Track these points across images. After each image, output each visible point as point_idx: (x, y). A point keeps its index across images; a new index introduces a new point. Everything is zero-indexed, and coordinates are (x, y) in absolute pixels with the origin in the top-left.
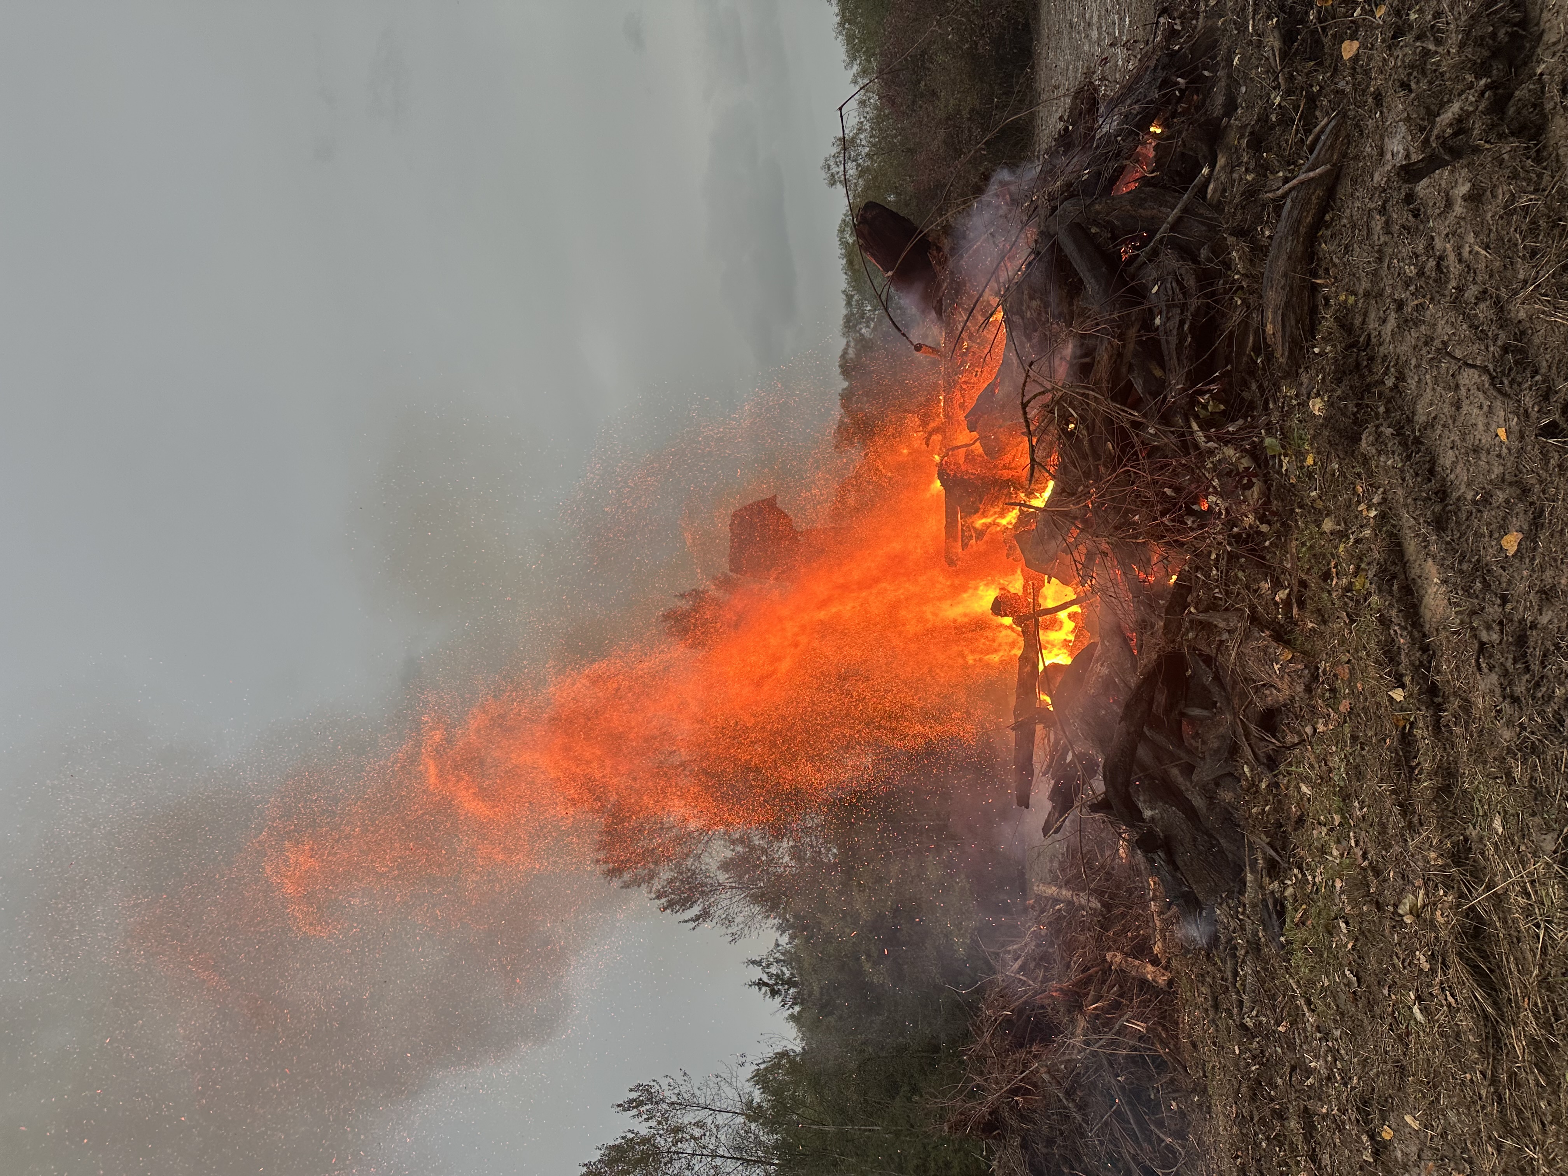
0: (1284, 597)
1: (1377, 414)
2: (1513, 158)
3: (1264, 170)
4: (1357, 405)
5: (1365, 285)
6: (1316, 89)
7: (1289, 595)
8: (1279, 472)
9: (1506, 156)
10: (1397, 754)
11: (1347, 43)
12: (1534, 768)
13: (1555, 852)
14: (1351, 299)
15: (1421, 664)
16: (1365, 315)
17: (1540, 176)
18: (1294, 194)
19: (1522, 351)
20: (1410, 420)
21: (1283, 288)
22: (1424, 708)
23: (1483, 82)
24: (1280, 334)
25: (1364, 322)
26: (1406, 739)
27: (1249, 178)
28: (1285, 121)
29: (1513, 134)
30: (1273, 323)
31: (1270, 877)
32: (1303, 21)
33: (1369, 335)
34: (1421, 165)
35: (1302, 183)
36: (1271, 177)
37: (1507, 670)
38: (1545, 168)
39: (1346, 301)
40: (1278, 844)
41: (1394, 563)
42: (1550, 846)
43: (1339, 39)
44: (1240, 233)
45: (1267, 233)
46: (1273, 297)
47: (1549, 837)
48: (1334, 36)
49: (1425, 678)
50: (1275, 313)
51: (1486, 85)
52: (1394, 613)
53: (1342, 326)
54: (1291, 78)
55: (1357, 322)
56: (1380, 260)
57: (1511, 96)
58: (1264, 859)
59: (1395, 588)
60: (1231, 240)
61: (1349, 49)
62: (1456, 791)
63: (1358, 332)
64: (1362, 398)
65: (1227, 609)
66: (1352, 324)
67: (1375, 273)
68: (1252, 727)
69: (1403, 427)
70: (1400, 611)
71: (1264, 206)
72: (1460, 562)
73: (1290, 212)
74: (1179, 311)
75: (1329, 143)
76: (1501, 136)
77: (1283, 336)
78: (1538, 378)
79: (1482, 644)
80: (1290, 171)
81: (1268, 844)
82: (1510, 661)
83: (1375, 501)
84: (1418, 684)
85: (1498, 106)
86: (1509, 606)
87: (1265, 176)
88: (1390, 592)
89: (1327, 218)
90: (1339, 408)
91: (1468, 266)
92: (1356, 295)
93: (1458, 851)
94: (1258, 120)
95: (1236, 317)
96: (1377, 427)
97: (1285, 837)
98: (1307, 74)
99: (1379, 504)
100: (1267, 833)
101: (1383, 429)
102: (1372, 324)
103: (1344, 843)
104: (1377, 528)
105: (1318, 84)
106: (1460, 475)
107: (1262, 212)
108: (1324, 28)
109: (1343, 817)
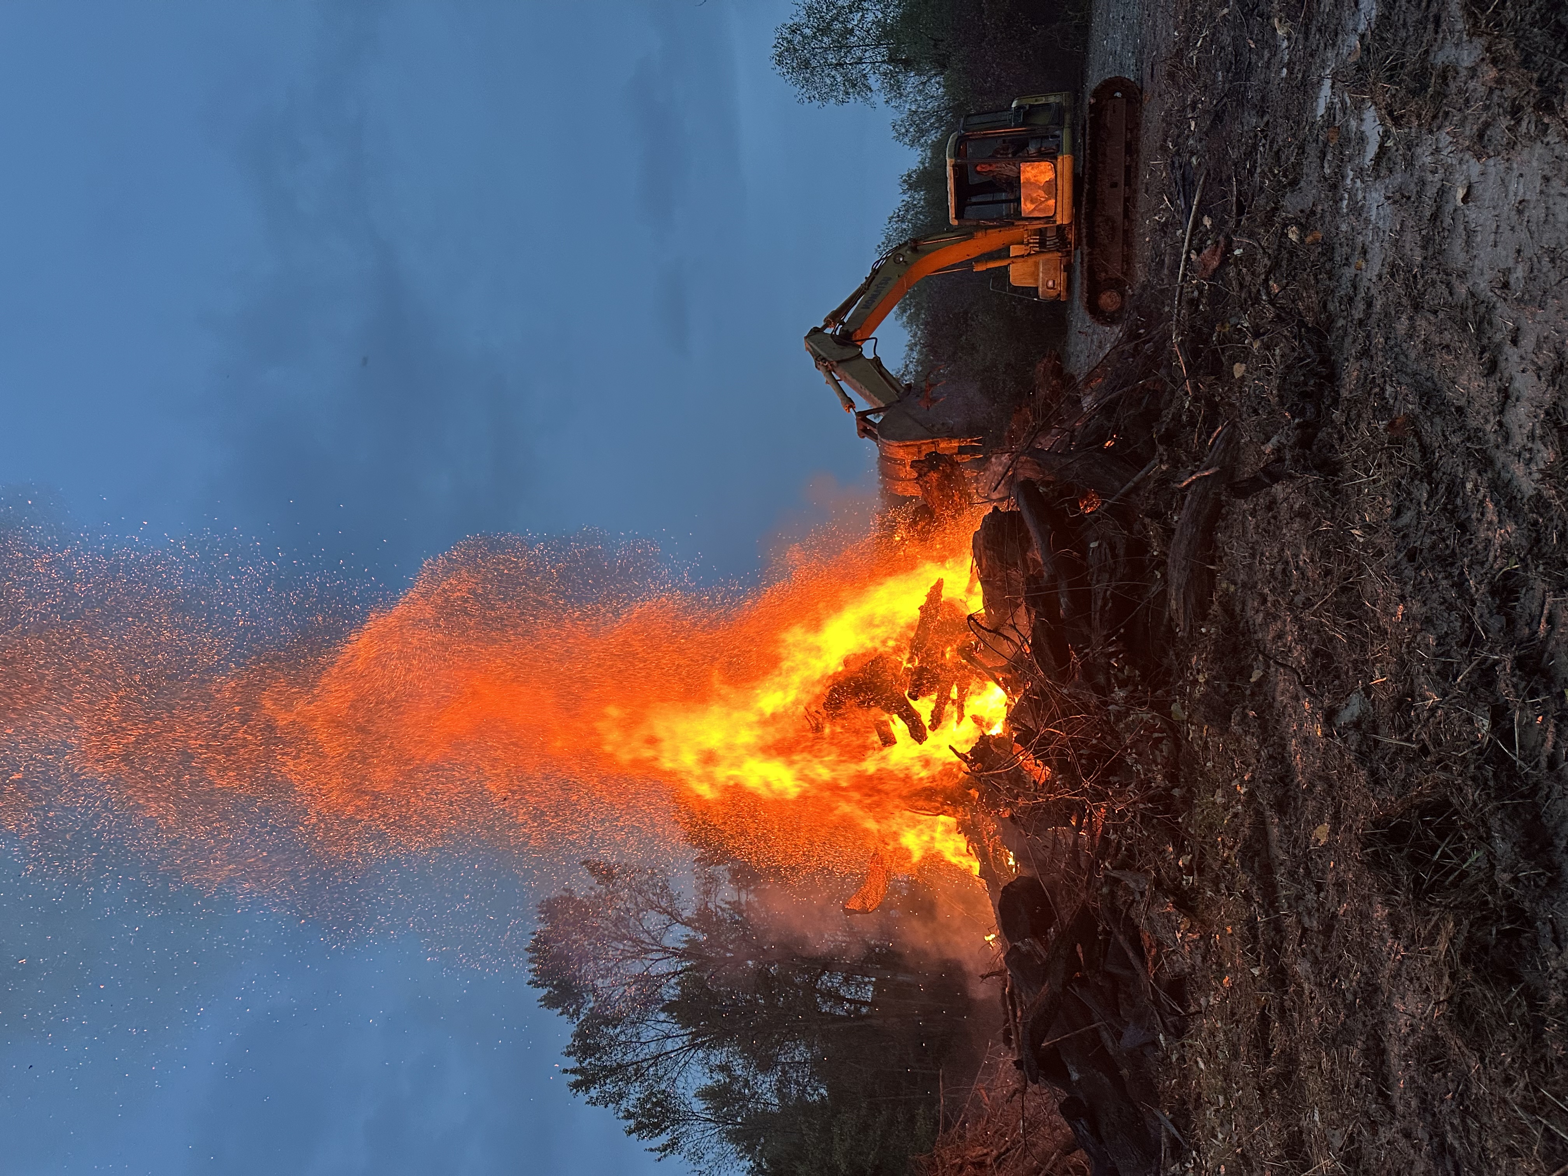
0: (1187, 863)
1: (1244, 695)
2: (1316, 488)
3: (1176, 463)
4: (1229, 686)
5: (1242, 577)
6: (1217, 399)
7: (1191, 860)
8: (1187, 739)
9: (1310, 485)
10: (1256, 1035)
11: (1237, 364)
13: (1341, 1150)
14: (1232, 588)
15: (1274, 945)
16: (1244, 603)
17: (1334, 506)
18: (1193, 487)
19: (1329, 657)
20: (1271, 706)
21: (1184, 569)
22: (1273, 989)
23: (1297, 421)
24: (1181, 611)
25: (1243, 610)
26: (1264, 1020)
27: (1164, 468)
28: (1192, 423)
29: (1316, 468)
30: (1176, 600)
31: (1173, 1159)
32: (1207, 341)
33: (1247, 622)
34: (1245, 485)
35: (1199, 479)
36: (1182, 470)
37: (1317, 958)
38: (1338, 500)
39: (1227, 589)
40: (1181, 1122)
41: (1258, 841)
43: (1233, 360)
44: (1156, 515)
45: (1176, 518)
46: (1177, 577)
48: (1230, 357)
49: (1276, 959)
50: (1178, 590)
51: (1298, 424)
52: (1254, 889)
53: (1226, 610)
54: (1195, 388)
55: (1238, 609)
56: (1253, 556)
57: (1315, 435)
59: (1256, 865)
60: (1147, 520)
61: (1239, 370)
62: (1294, 1078)
63: (1239, 618)
64: (1233, 680)
65: (1139, 869)
66: (1233, 610)
67: (1250, 566)
68: (1161, 992)
69: (1264, 711)
70: (1259, 889)
71: (1173, 494)
72: (1294, 847)
73: (1191, 503)
74: (1107, 576)
75: (1222, 447)
76: (1306, 469)
77: (1185, 612)
79: (1305, 930)
80: (1196, 466)
82: (1319, 949)
83: (1246, 778)
84: (1269, 964)
85: (1305, 442)
86: (1322, 895)
87: (1178, 468)
88: (1252, 869)
89: (1223, 511)
90: (1213, 687)
92: (1236, 584)
94: (1173, 419)
95: (1155, 589)
96: (1244, 708)
97: (1187, 1115)
98: (1210, 386)
99: (1249, 781)
100: (1170, 1109)
101: (1247, 711)
102: (1250, 613)
104: (1247, 804)
105: (1220, 395)
106: (1298, 762)
107: (1172, 499)
108: (1222, 349)
109: (1226, 1098)
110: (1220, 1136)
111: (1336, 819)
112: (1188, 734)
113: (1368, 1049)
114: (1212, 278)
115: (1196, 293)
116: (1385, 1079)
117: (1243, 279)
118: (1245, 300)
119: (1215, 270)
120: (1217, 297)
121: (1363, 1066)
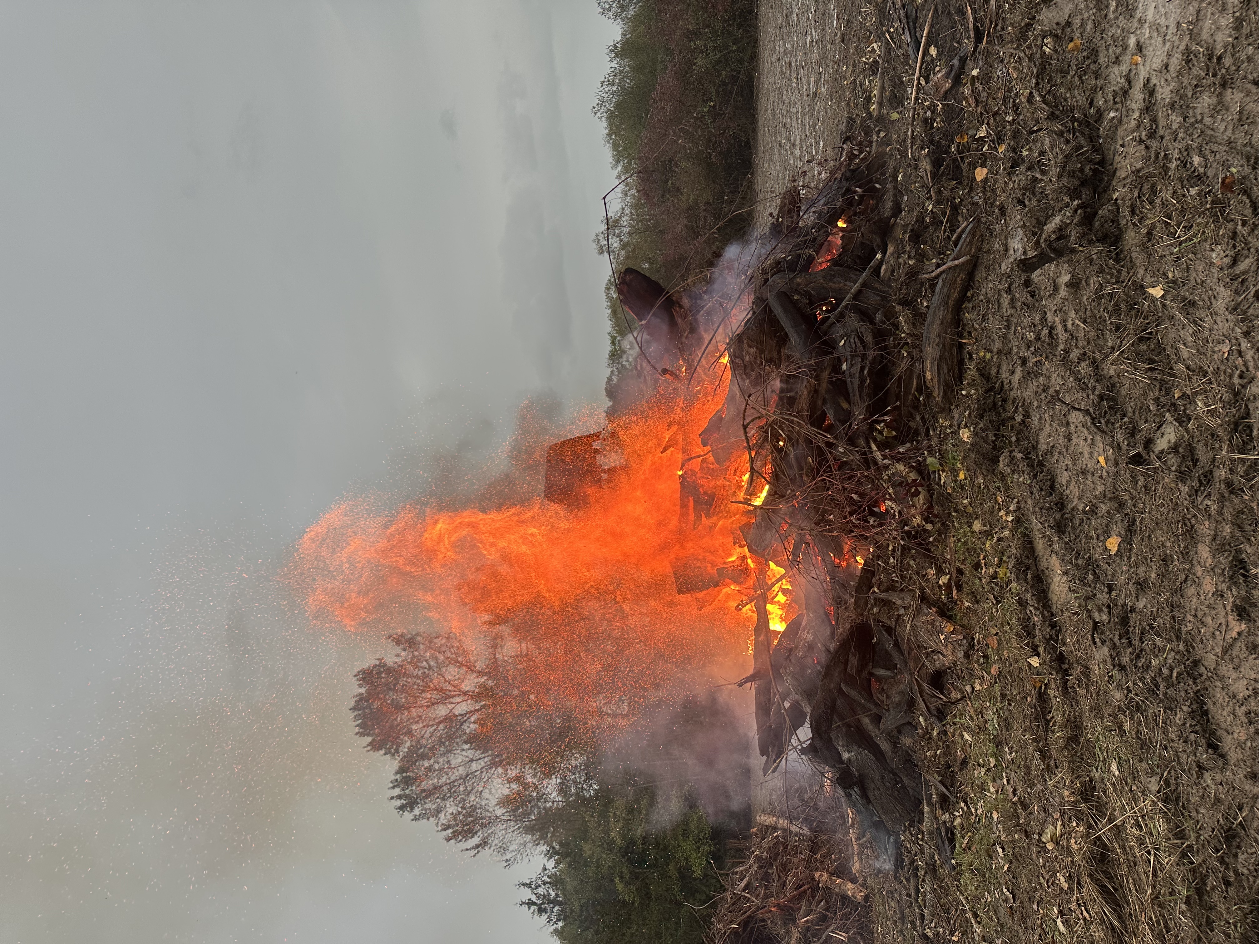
0: (946, 582)
1: (1010, 442)
2: (1099, 258)
3: (921, 257)
4: (995, 435)
5: (997, 345)
6: (958, 201)
7: (949, 580)
8: (938, 484)
9: (1094, 257)
10: (1036, 709)
11: (978, 169)
12: (1139, 724)
13: (1159, 792)
14: (988, 356)
15: (1051, 638)
16: (999, 367)
17: (1119, 272)
18: (944, 276)
19: (1113, 399)
20: (1035, 448)
21: (938, 345)
22: (1054, 673)
23: (1076, 202)
24: (936, 380)
25: (998, 373)
26: (1043, 697)
27: (911, 262)
28: (936, 223)
29: (1098, 241)
30: (931, 371)
31: (943, 810)
32: (947, 152)
33: (1002, 382)
34: (1034, 260)
35: (950, 268)
36: (927, 263)
37: (1115, 644)
38: (1122, 266)
39: (984, 356)
40: (948, 782)
41: (1027, 557)
42: (1154, 787)
43: (973, 166)
44: (905, 303)
45: (925, 304)
46: (931, 352)
47: (1153, 780)
48: (970, 164)
49: (1054, 648)
50: (932, 363)
51: (1078, 205)
52: (1029, 596)
53: (982, 375)
54: (939, 192)
55: (993, 372)
56: (1008, 327)
57: (1096, 213)
58: (937, 794)
59: (1029, 576)
60: (898, 308)
61: (980, 174)
62: (1082, 740)
63: (994, 380)
64: (999, 430)
65: (902, 590)
66: (989, 374)
67: (1005, 337)
68: (925, 685)
69: (1030, 453)
70: (1033, 595)
71: (922, 284)
72: (1076, 559)
73: (942, 289)
74: (860, 360)
75: (968, 240)
76: (1090, 242)
77: (939, 381)
78: (1126, 420)
79: (1095, 623)
80: (942, 259)
81: (940, 782)
82: (1117, 637)
83: (1011, 508)
84: (1050, 653)
85: (1088, 219)
86: (1114, 594)
87: (923, 262)
88: (1026, 580)
89: (969, 294)
90: (982, 437)
91: (1072, 335)
92: (992, 352)
93: (1086, 790)
94: (917, 221)
95: (904, 365)
96: (1011, 452)
97: (953, 776)
98: (951, 190)
99: (1015, 511)
100: (939, 773)
101: (1015, 454)
102: (1004, 375)
103: (999, 781)
104: (1014, 530)
105: (959, 197)
106: (1073, 491)
107: (922, 287)
108: (962, 158)
109: (997, 760)
110: (992, 790)
111: (1130, 531)
112: (940, 479)
113: (1193, 712)
114: (945, 96)
115: (929, 113)
116: (1213, 733)
117: (979, 95)
118: (981, 113)
119: (946, 92)
120: (951, 113)
121: (1191, 726)
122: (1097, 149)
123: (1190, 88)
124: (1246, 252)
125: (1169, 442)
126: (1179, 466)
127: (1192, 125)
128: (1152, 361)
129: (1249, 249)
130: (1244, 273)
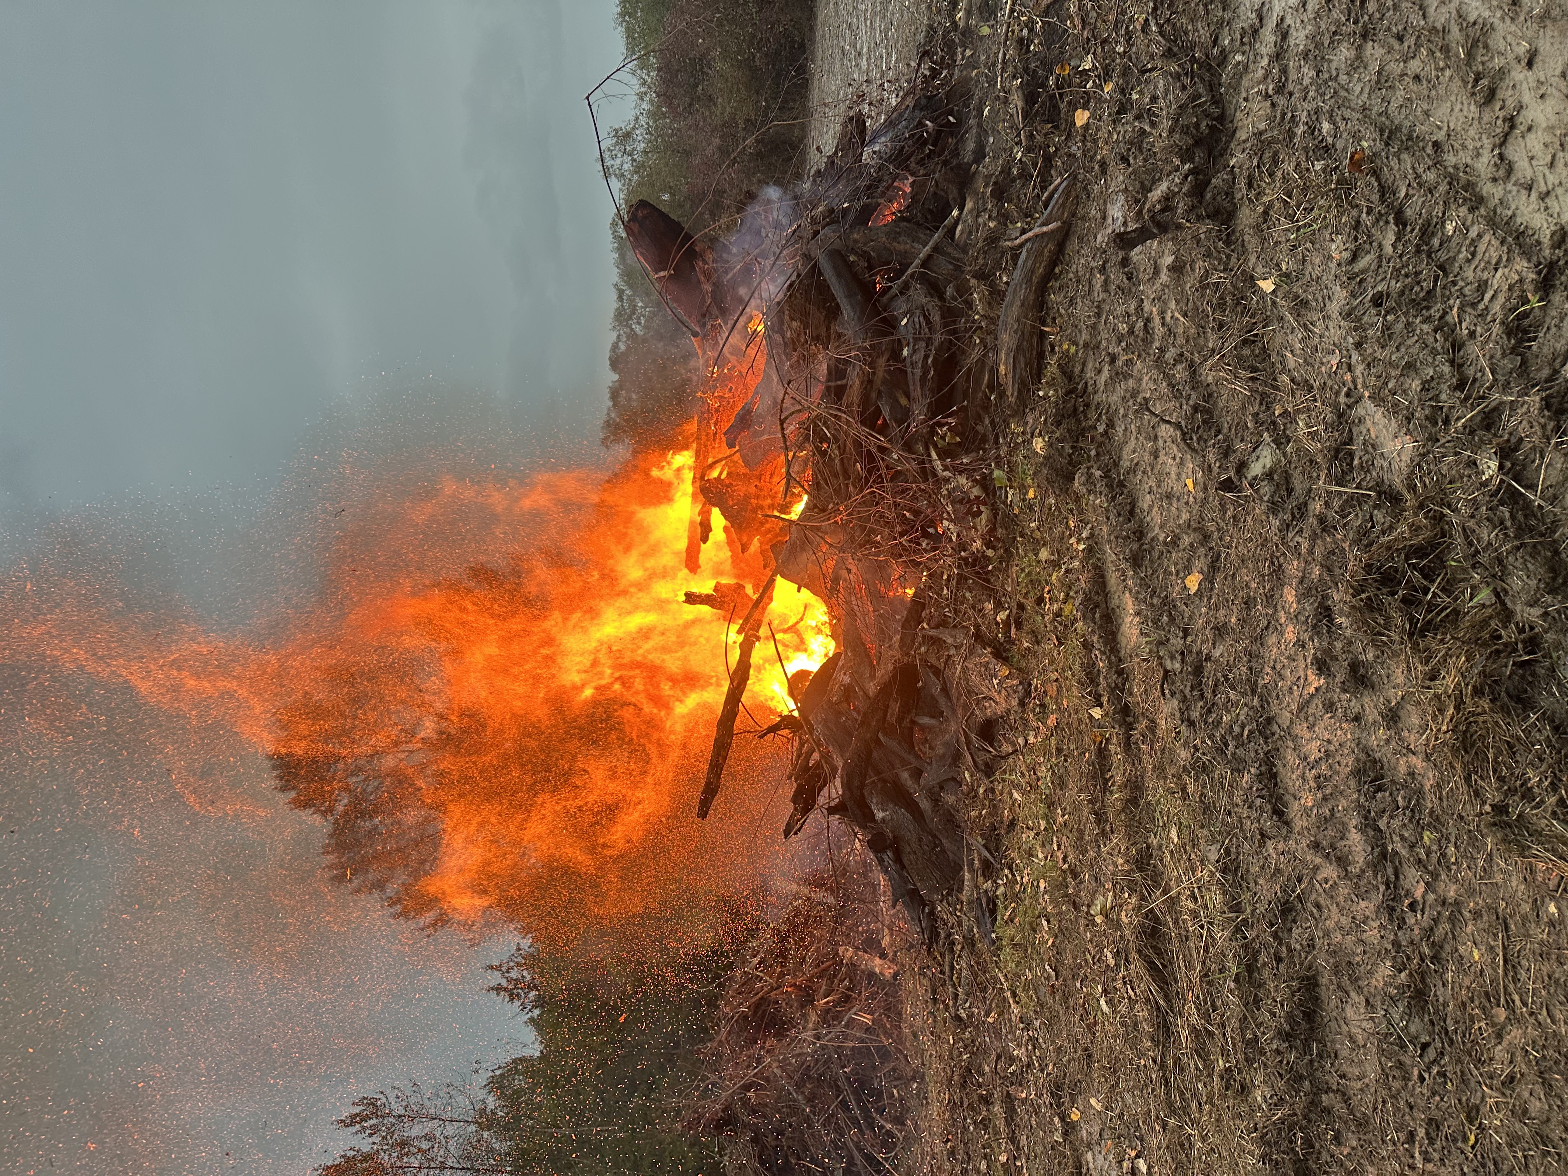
0: (1004, 618)
1: (1089, 456)
2: (1208, 239)
3: (1004, 218)
4: (1073, 447)
5: (1085, 337)
6: (1052, 150)
7: (1008, 616)
8: (1005, 503)
9: (1202, 236)
10: (1094, 767)
11: (1079, 111)
12: (1204, 787)
13: (1217, 861)
14: (1073, 349)
15: (1117, 687)
16: (1084, 364)
17: (1229, 257)
18: (1029, 245)
19: (1209, 411)
20: (1116, 465)
21: (1016, 332)
22: (1117, 726)
23: (1187, 167)
24: (1010, 376)
25: (1082, 371)
26: (1102, 753)
27: (992, 225)
28: (1025, 176)
29: (1209, 217)
30: (1006, 364)
31: (985, 877)
32: (1044, 85)
33: (1086, 383)
34: (1133, 235)
35: (1037, 236)
36: (1011, 226)
37: (1185, 696)
38: (1233, 251)
39: (1068, 349)
40: (992, 846)
41: (1097, 593)
42: (1213, 857)
43: (1073, 107)
44: (982, 276)
45: (1005, 279)
46: (1007, 340)
47: (1213, 848)
48: (1069, 103)
49: (1119, 699)
50: (1007, 355)
51: (1189, 170)
52: (1095, 638)
53: (1064, 373)
54: (1031, 137)
55: (1077, 370)
56: (1098, 315)
57: (1209, 182)
58: (980, 860)
59: (1097, 616)
60: (973, 282)
61: (1081, 117)
62: (1142, 802)
63: (1077, 380)
64: (1077, 441)
65: (955, 626)
66: (1072, 371)
67: (1094, 327)
68: (973, 736)
69: (1110, 470)
70: (1101, 637)
71: (1003, 253)
72: (1151, 597)
73: (1025, 261)
74: (924, 345)
75: (1060, 201)
76: (1199, 218)
77: (1014, 377)
78: (1220, 437)
79: (1166, 672)
80: (1028, 223)
81: (984, 845)
82: (1188, 688)
83: (1084, 535)
84: (1114, 704)
85: (1199, 190)
86: (1189, 639)
87: (1006, 225)
88: (1093, 620)
89: (1057, 270)
90: (1057, 449)
91: (1170, 330)
92: (1077, 345)
93: (1142, 857)
94: (1001, 172)
95: (975, 355)
96: (1089, 468)
97: (998, 839)
98: (1045, 135)
99: (1087, 538)
100: (983, 836)
101: (1093, 471)
102: (1090, 374)
103: (1048, 847)
104: (1085, 560)
105: (1054, 145)
106: (1155, 518)
107: (1002, 257)
108: (1061, 95)
109: (1048, 823)
110: (1041, 856)
111: (1214, 567)
112: (1007, 497)
113: (1261, 774)
114: (1046, 13)
115: (1025, 32)
116: (1280, 798)
117: (1087, 15)
118: (1088, 39)
119: (1048, 7)
120: (1052, 34)
121: (1257, 790)
122: (1217, 101)
123: (1327, 36)
124: (1367, 246)
125: (1264, 467)
126: (1272, 496)
127: (1326, 82)
128: (1254, 370)
129: (1371, 243)
130: (1363, 272)
